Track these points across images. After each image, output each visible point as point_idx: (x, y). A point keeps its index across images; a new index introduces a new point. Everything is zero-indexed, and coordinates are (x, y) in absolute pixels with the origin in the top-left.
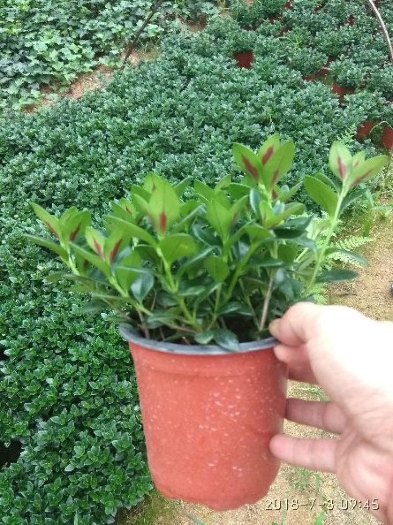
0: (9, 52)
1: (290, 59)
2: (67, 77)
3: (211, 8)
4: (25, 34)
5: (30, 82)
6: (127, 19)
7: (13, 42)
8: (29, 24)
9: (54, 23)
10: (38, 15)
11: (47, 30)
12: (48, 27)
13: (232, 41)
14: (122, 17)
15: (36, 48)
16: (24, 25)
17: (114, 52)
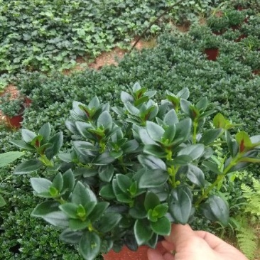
0: (62, 33)
1: (244, 57)
2: (95, 53)
3: (194, 17)
4: (73, 23)
5: (71, 54)
6: (138, 19)
7: (65, 27)
8: (76, 16)
9: (92, 17)
10: (83, 12)
11: (87, 22)
12: (88, 20)
13: (205, 41)
14: (135, 18)
15: (78, 33)
16: (73, 17)
17: (127, 40)
